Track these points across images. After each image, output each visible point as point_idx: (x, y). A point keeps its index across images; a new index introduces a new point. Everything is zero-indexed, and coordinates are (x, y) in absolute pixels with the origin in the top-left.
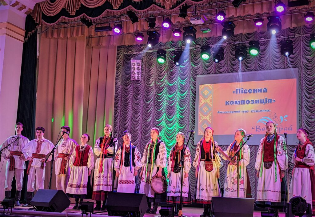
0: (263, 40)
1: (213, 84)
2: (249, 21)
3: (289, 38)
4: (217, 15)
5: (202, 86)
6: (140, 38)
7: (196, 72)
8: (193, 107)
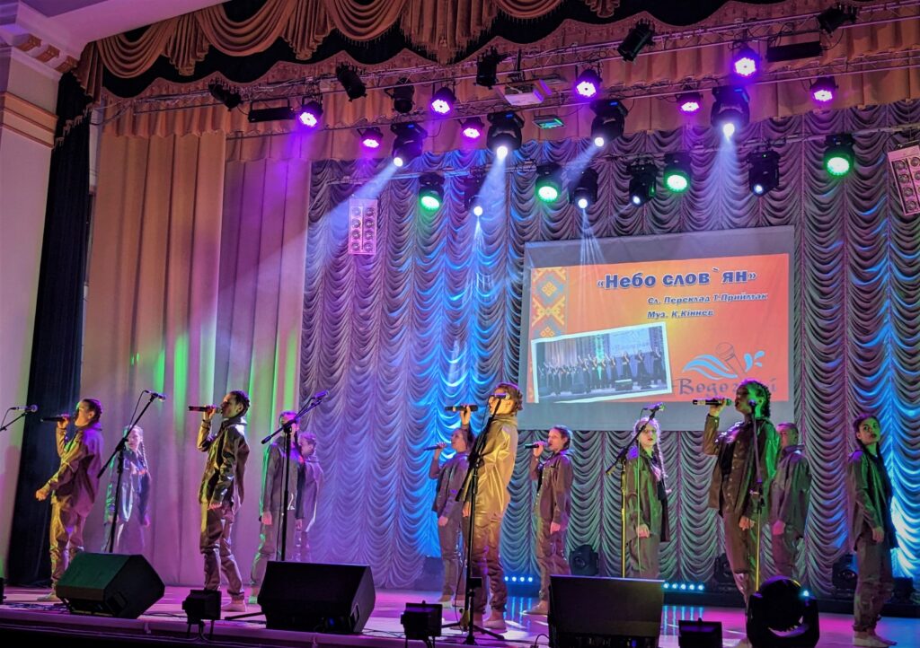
0: (702, 151)
1: (568, 268)
2: (664, 98)
3: (769, 146)
4: (578, 82)
5: (539, 272)
6: (371, 141)
7: (524, 234)
8: (515, 326)
